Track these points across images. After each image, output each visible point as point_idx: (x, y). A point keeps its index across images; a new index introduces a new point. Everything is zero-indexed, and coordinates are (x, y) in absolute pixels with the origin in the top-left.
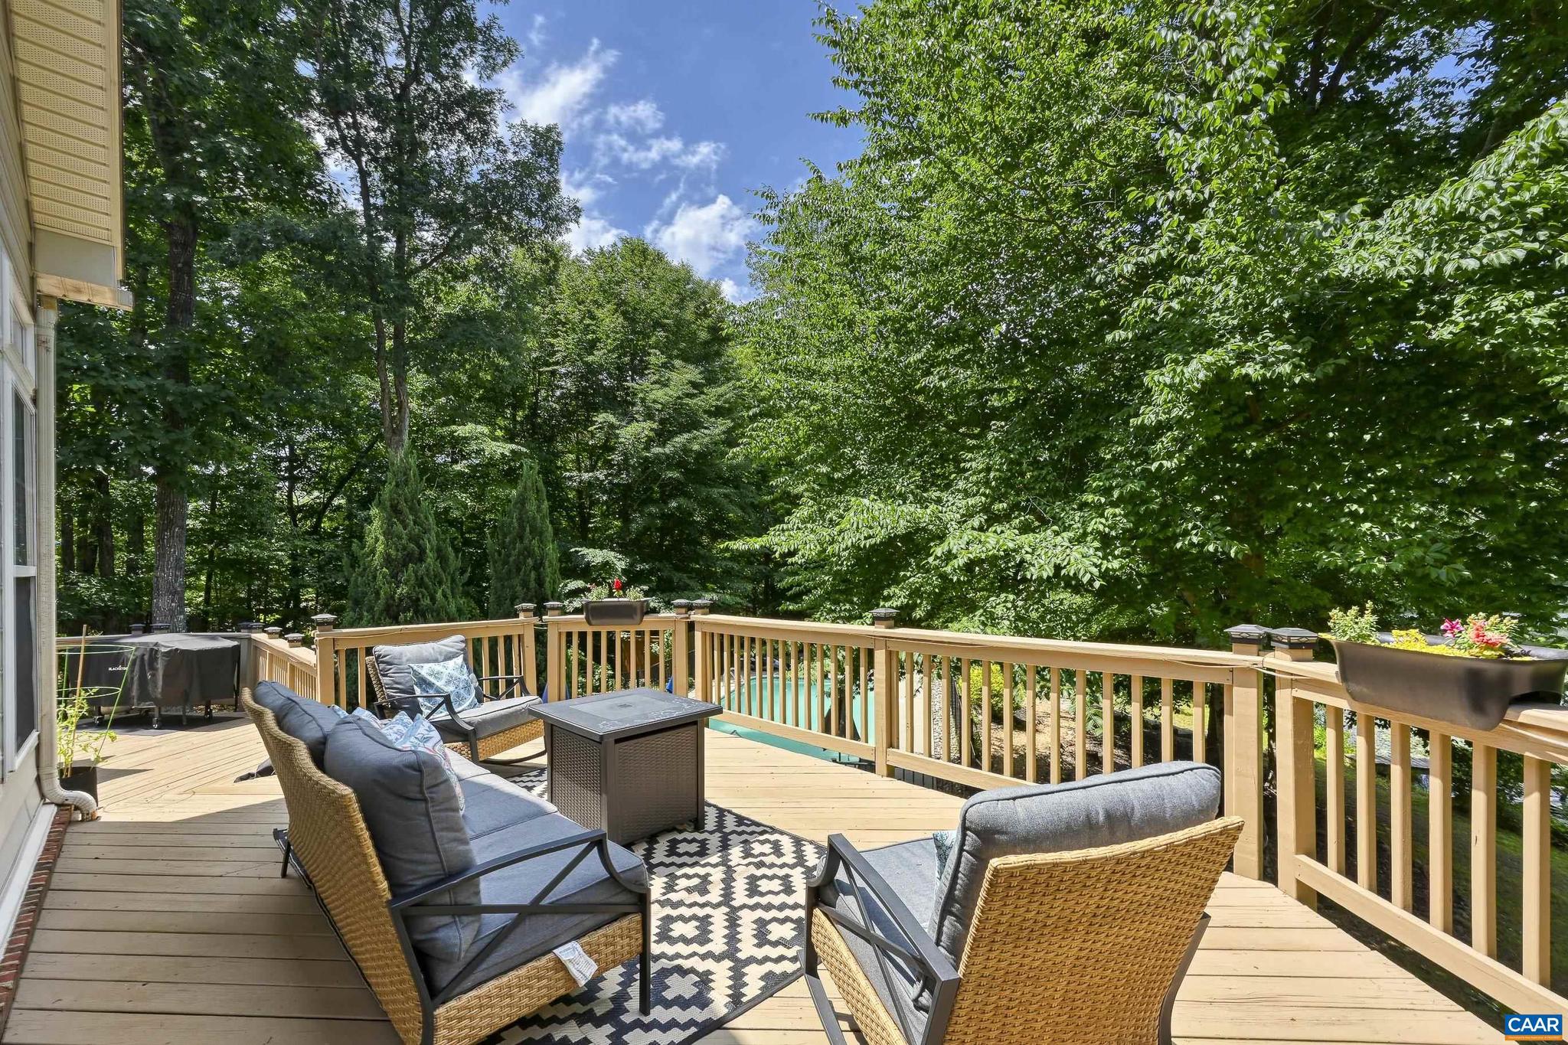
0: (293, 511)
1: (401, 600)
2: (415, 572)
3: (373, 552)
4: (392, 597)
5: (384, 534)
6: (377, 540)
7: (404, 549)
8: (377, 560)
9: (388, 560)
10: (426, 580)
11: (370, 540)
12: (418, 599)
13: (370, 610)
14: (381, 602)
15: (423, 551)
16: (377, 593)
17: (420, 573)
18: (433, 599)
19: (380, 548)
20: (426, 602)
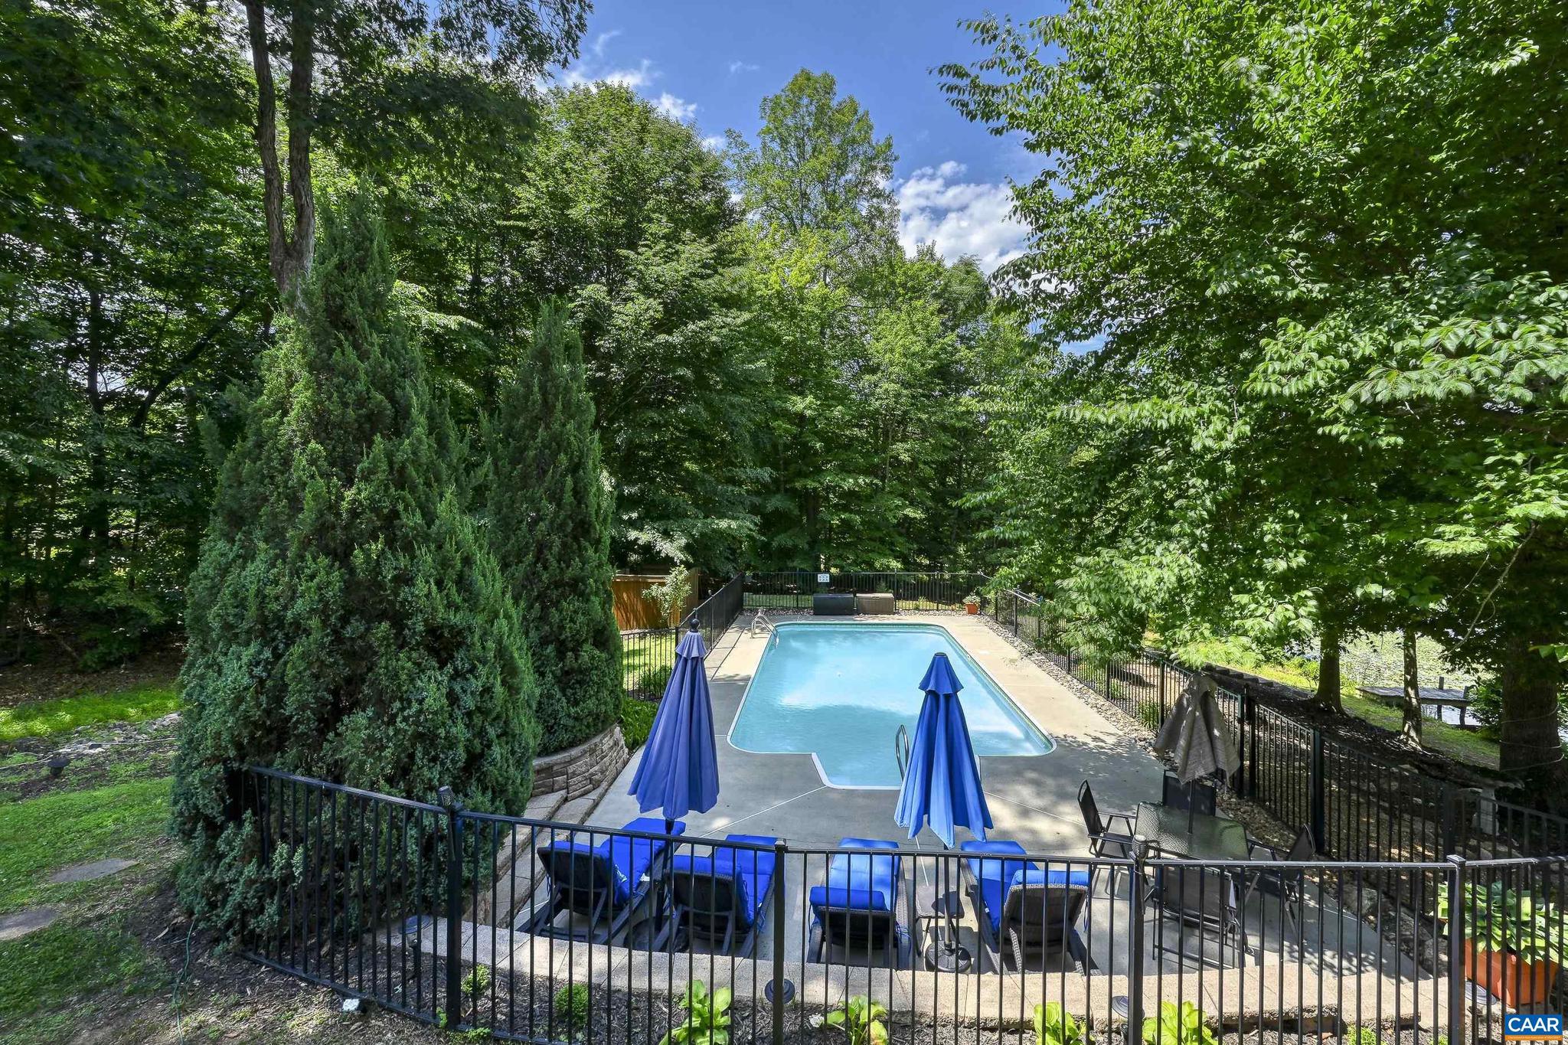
0: (98, 401)
1: (354, 514)
2: (390, 456)
3: (282, 406)
4: (333, 508)
5: (311, 367)
6: (291, 380)
7: (361, 402)
8: (292, 426)
9: (320, 425)
10: (411, 471)
11: (273, 380)
12: (395, 514)
13: (275, 536)
14: (307, 516)
15: (402, 413)
16: (295, 503)
17: (399, 457)
18: (429, 517)
19: (301, 397)
20: (413, 520)
